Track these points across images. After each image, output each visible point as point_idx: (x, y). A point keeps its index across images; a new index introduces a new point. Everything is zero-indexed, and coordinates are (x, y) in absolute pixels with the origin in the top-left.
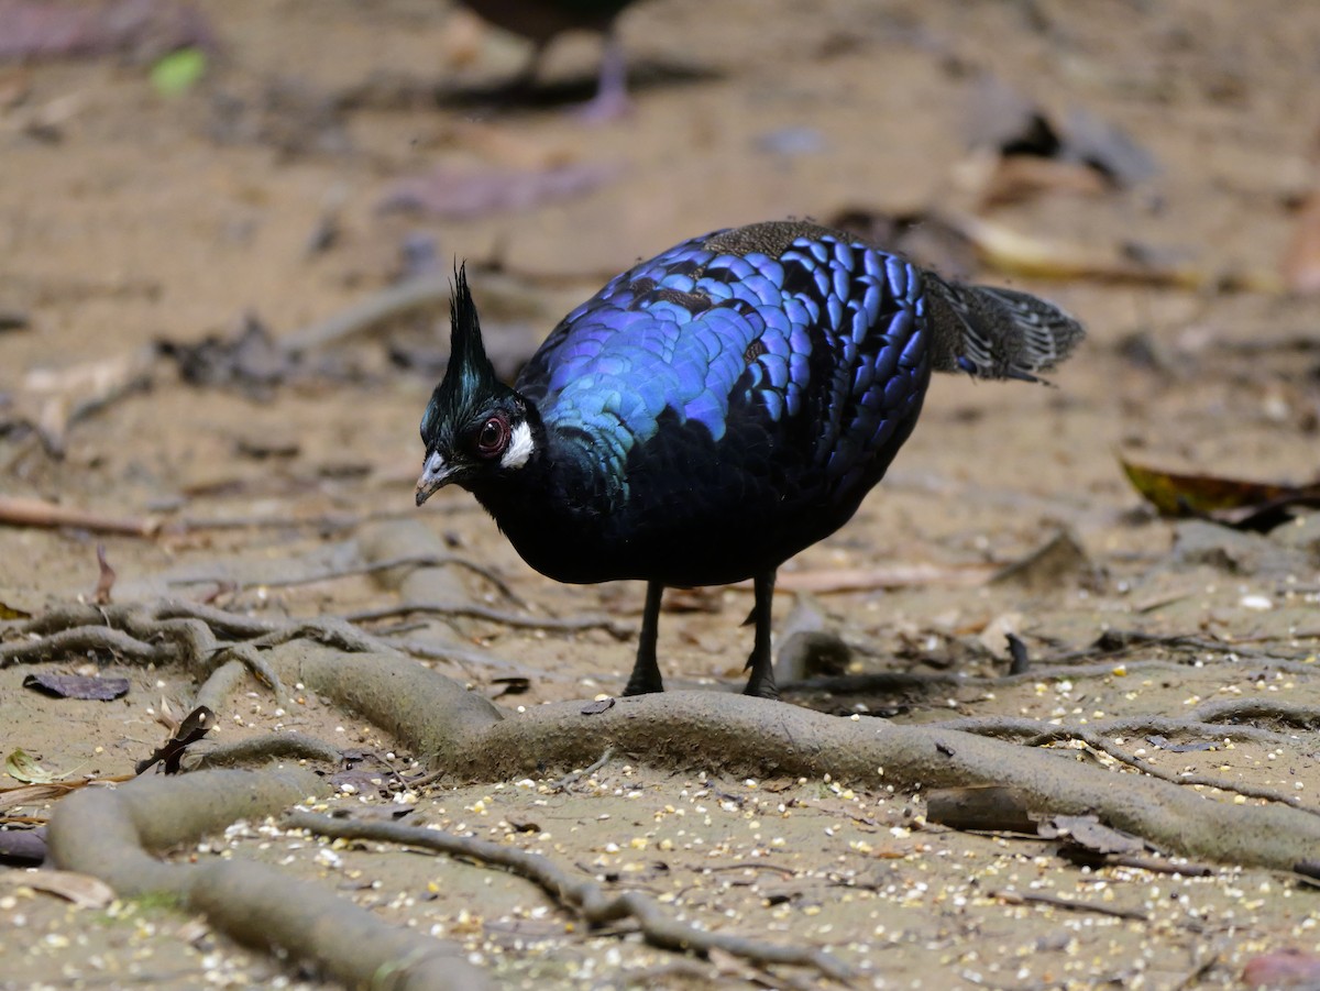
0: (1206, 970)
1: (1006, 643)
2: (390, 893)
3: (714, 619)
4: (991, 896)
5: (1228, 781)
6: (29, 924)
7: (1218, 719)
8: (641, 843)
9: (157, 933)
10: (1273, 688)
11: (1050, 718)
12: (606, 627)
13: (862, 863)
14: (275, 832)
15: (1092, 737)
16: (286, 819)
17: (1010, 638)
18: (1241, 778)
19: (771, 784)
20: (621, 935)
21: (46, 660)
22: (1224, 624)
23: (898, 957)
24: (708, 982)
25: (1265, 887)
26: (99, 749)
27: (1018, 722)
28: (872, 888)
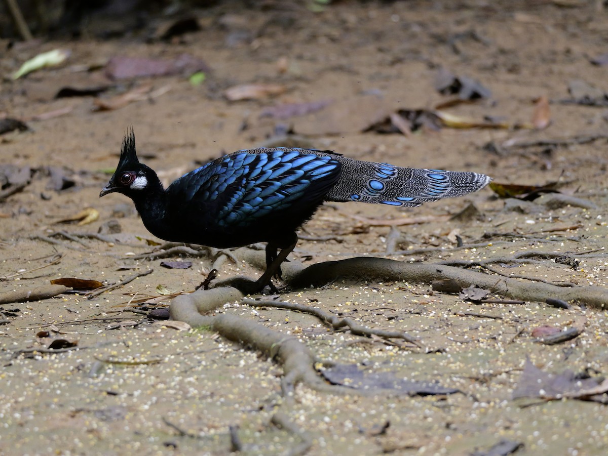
0: (521, 333)
1: (456, 238)
2: (274, 322)
3: (367, 235)
4: (455, 314)
5: (524, 276)
6: (165, 337)
7: (521, 257)
8: (349, 303)
9: (204, 338)
10: (537, 247)
11: (470, 260)
12: (335, 239)
13: (415, 305)
14: (238, 306)
15: (483, 265)
16: (241, 301)
17: (457, 236)
18: (529, 275)
19: (387, 284)
20: (344, 332)
21: (167, 257)
22: (521, 229)
23: (428, 334)
24: (371, 344)
25: (538, 307)
26: (184, 283)
27: (461, 261)
28: (419, 314)
